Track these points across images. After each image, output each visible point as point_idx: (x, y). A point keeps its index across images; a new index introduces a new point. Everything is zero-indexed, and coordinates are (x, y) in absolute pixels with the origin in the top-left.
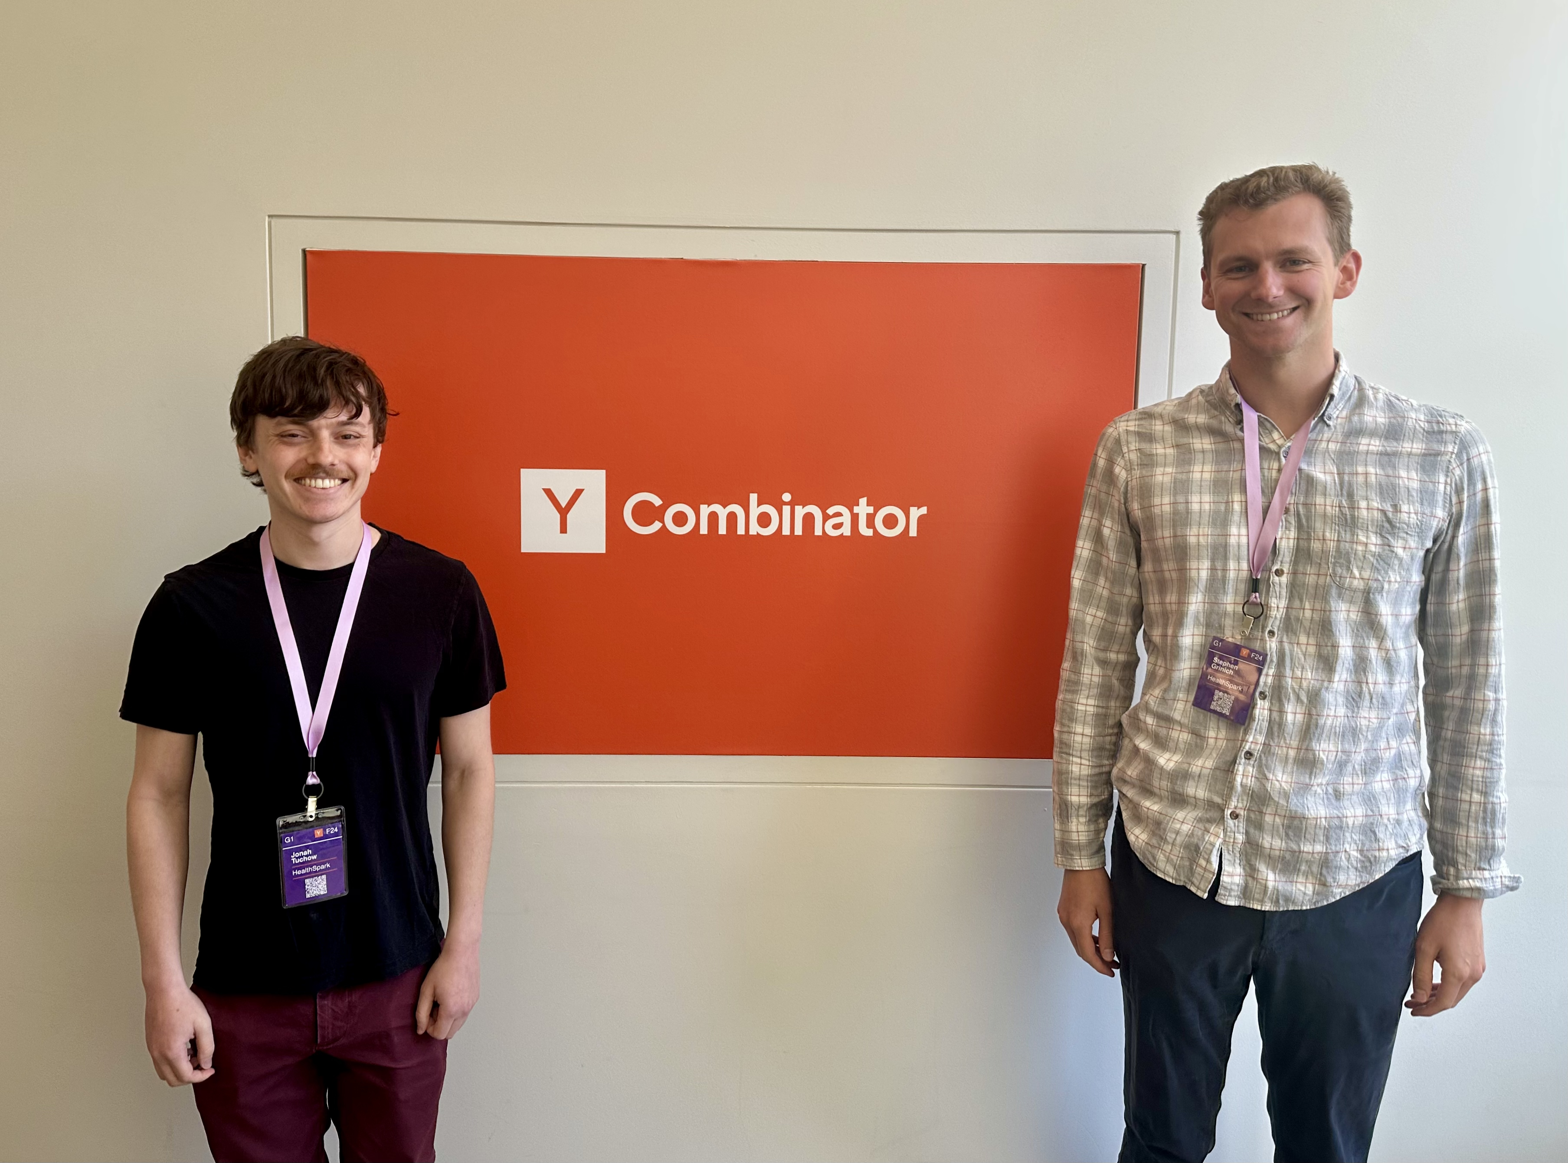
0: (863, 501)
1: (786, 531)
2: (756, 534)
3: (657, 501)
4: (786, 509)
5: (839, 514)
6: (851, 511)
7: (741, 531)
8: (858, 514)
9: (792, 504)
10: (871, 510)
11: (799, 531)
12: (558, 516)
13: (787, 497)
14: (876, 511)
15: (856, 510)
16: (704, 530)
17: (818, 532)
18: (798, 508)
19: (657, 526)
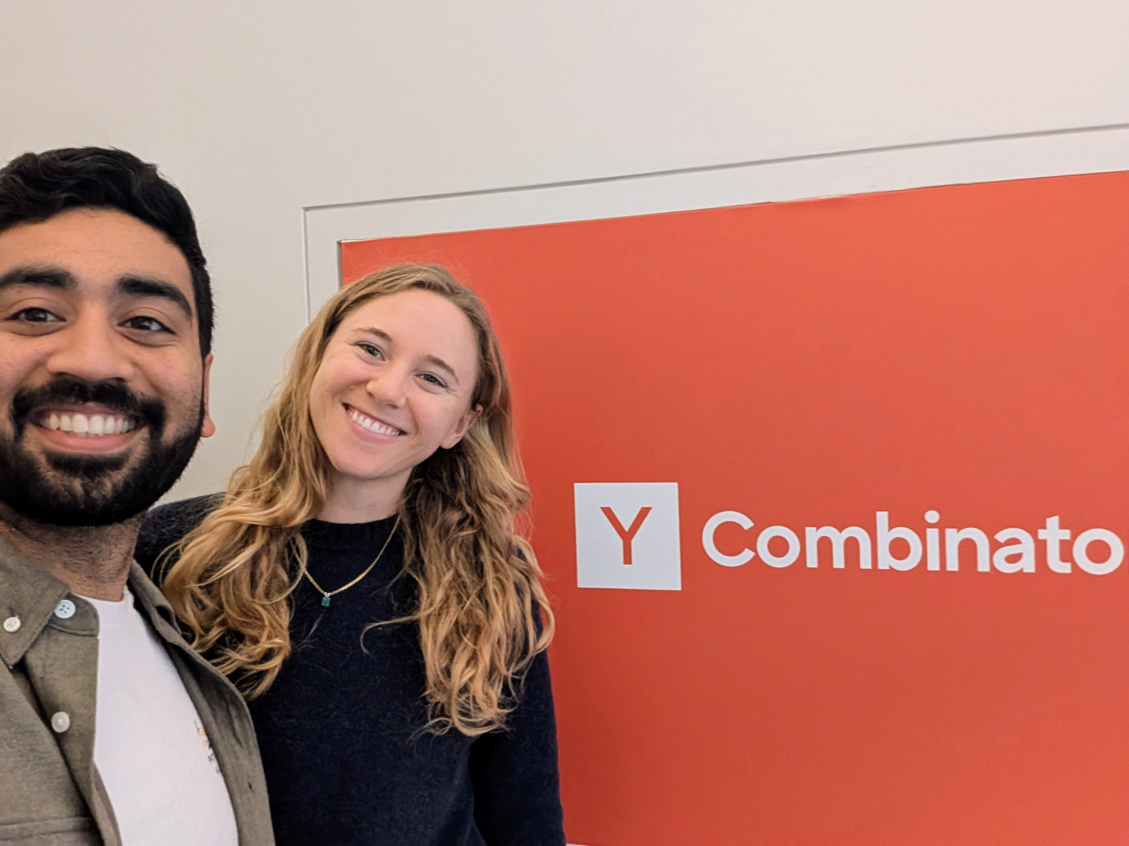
0: (1053, 522)
1: (934, 565)
2: (888, 568)
3: (746, 523)
4: (932, 534)
5: (1014, 541)
6: (1034, 535)
7: (866, 563)
8: (1044, 542)
9: (941, 526)
10: (1066, 534)
11: (953, 565)
12: (620, 542)
13: (932, 516)
14: (1075, 536)
15: (1042, 534)
16: (812, 562)
17: (983, 566)
18: (950, 532)
19: (746, 556)
